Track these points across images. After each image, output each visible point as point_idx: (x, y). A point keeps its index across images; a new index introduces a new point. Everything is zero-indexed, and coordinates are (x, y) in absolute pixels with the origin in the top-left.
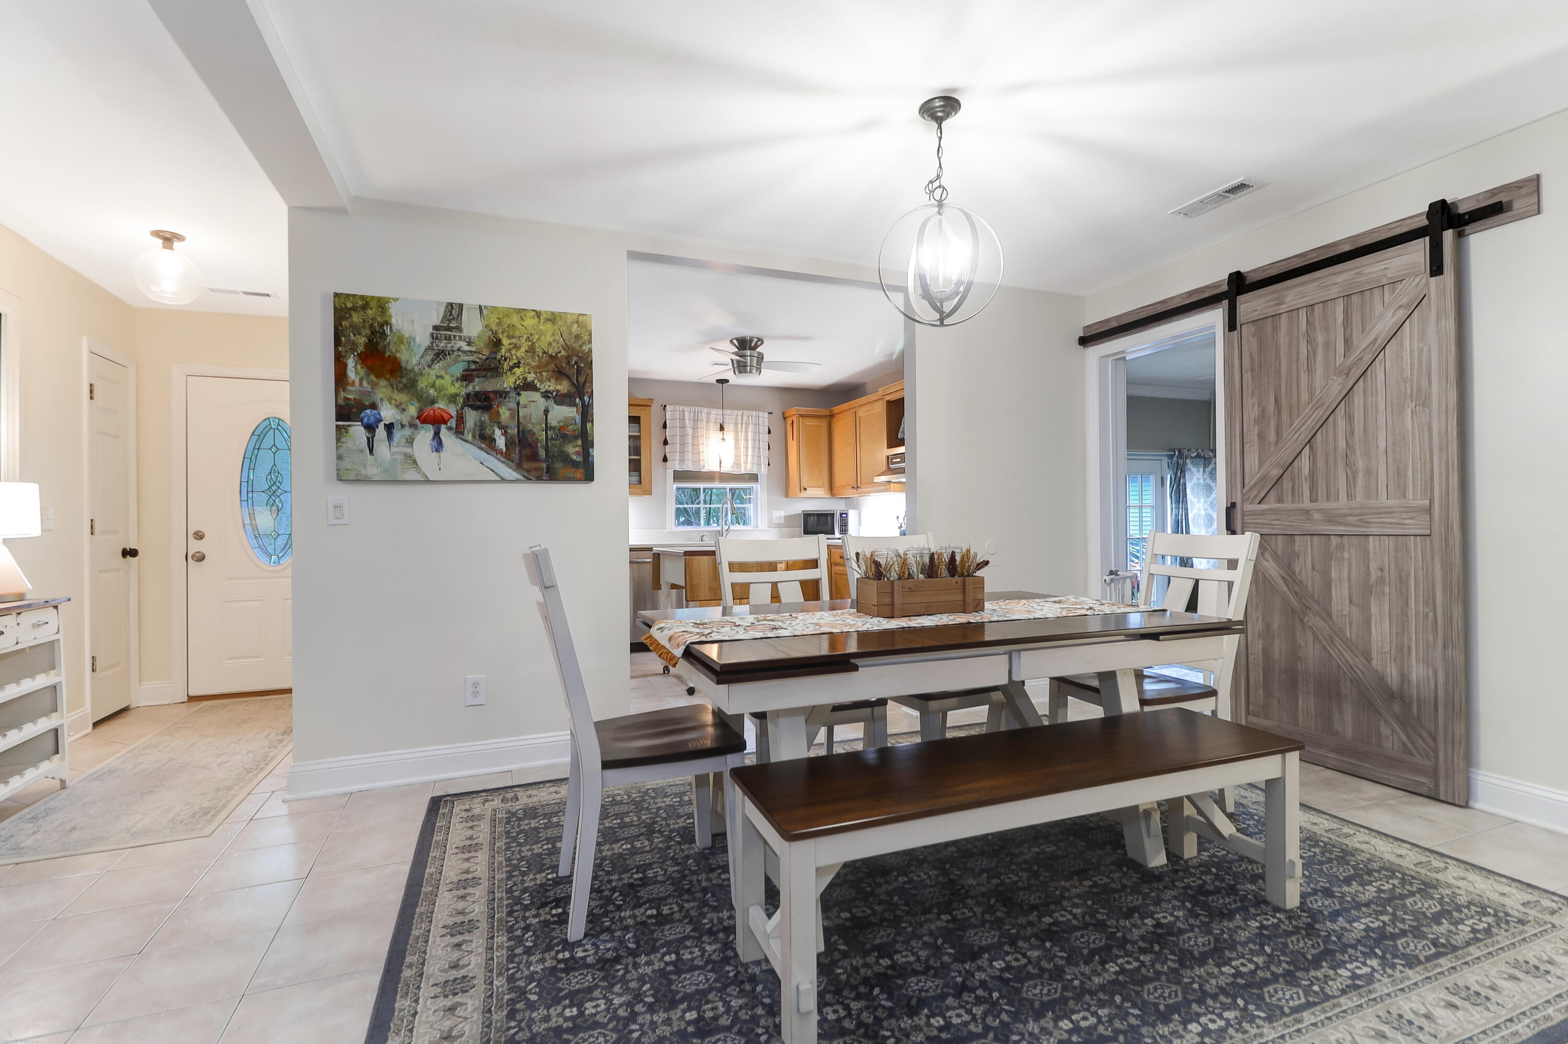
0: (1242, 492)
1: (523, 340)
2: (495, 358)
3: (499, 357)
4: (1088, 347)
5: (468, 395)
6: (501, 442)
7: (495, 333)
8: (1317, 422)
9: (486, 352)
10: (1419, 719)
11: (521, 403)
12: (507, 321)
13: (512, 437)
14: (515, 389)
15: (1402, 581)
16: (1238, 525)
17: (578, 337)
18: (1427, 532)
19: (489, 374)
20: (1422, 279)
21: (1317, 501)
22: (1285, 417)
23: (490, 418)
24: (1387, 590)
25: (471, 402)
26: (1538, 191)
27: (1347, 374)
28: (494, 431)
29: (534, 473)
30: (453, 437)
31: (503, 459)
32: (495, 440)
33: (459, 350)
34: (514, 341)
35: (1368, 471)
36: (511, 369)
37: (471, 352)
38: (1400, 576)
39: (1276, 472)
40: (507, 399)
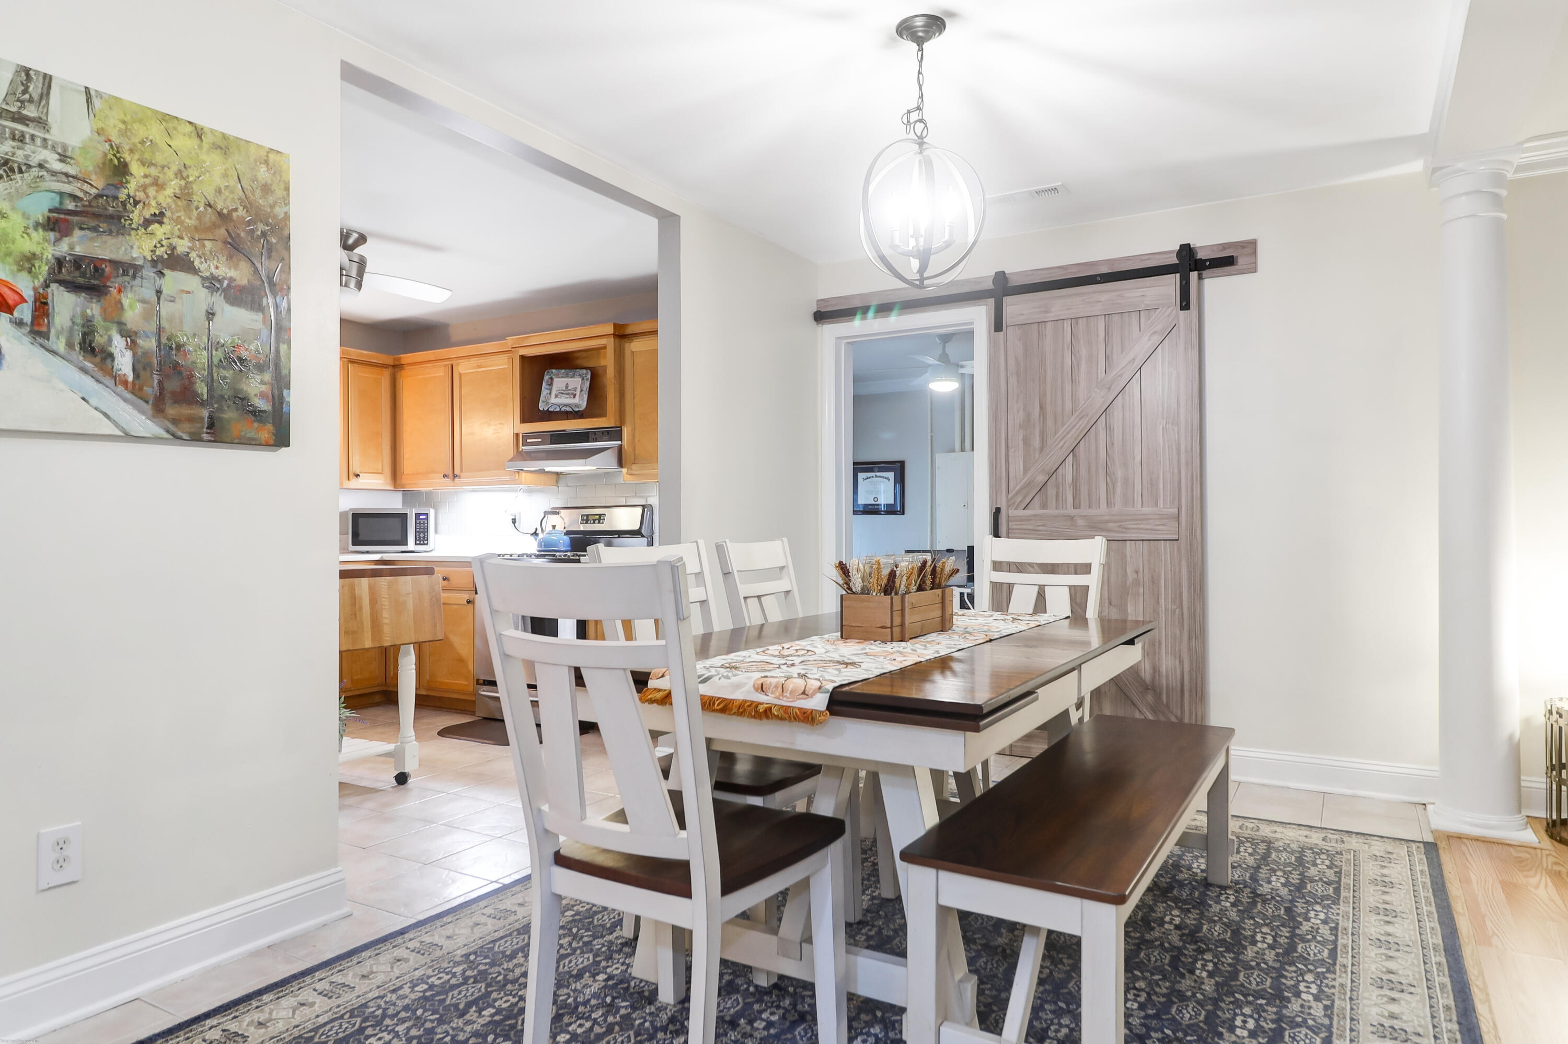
0: (1007, 497)
1: (170, 174)
2: (116, 198)
3: (122, 196)
4: (823, 324)
5: (60, 262)
6: (124, 363)
7: (117, 150)
8: (1081, 432)
9: (99, 183)
10: (1168, 706)
11: (165, 291)
12: (140, 132)
13: (146, 354)
14: (154, 263)
15: (1154, 581)
16: (1003, 529)
17: (266, 189)
18: (1176, 537)
19: (103, 226)
20: (1173, 310)
21: (1080, 508)
22: (1050, 423)
23: (104, 310)
24: (1141, 590)
25: (65, 274)
26: (1255, 253)
27: (1109, 388)
28: (110, 340)
29: (187, 426)
30: (27, 340)
31: (129, 396)
32: (111, 356)
33: (41, 166)
34: (153, 171)
35: (1126, 481)
36: (147, 223)
37: (67, 175)
38: (1152, 578)
39: (1041, 478)
40: (138, 281)
